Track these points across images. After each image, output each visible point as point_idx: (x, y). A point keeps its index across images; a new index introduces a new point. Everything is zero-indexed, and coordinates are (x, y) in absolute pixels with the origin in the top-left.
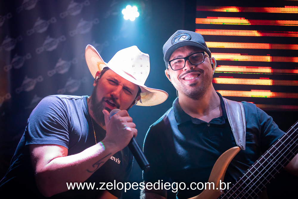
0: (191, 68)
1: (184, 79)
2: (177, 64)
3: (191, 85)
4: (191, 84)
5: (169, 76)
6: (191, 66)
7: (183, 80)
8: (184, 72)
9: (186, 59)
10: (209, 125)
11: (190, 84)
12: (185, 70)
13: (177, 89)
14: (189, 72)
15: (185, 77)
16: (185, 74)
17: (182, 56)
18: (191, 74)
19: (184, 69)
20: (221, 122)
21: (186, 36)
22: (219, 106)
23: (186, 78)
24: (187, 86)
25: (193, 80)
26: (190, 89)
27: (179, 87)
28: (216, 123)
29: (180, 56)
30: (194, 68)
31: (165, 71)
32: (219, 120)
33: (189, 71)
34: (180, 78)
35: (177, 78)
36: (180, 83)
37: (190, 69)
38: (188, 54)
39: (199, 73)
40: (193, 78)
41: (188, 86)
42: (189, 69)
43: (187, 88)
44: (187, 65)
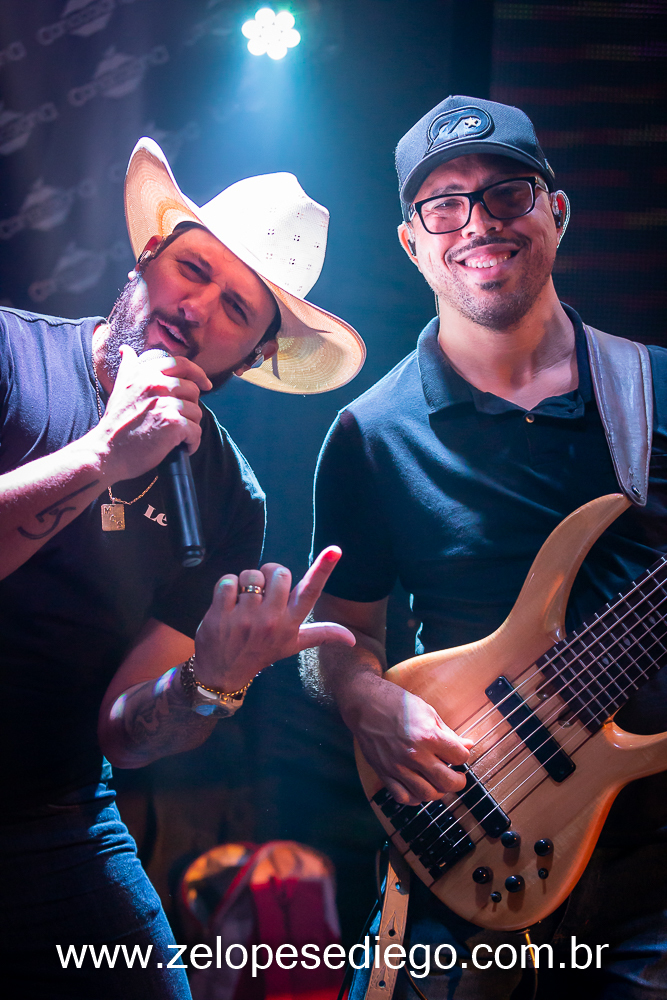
0: (491, 231)
1: (463, 263)
2: (443, 213)
3: (486, 287)
4: (488, 284)
5: (413, 246)
6: (491, 224)
7: (459, 266)
8: (465, 242)
9: (475, 197)
10: (530, 419)
11: (484, 282)
12: (470, 234)
13: (436, 292)
14: (480, 242)
15: (469, 257)
16: (467, 248)
17: (460, 188)
18: (488, 249)
19: (465, 232)
20: (571, 411)
21: (476, 120)
22: (570, 356)
23: (472, 263)
24: (472, 287)
25: (493, 271)
26: (483, 299)
27: (444, 289)
28: (554, 413)
29: (455, 187)
30: (497, 229)
31: (400, 227)
32: (566, 402)
33: (481, 237)
34: (450, 260)
35: (440, 257)
36: (449, 275)
37: (487, 232)
38: (481, 182)
39: (512, 246)
40: (493, 263)
41: (477, 289)
42: (484, 232)
43: (472, 295)
44: (477, 221)
